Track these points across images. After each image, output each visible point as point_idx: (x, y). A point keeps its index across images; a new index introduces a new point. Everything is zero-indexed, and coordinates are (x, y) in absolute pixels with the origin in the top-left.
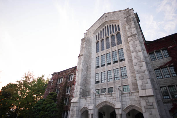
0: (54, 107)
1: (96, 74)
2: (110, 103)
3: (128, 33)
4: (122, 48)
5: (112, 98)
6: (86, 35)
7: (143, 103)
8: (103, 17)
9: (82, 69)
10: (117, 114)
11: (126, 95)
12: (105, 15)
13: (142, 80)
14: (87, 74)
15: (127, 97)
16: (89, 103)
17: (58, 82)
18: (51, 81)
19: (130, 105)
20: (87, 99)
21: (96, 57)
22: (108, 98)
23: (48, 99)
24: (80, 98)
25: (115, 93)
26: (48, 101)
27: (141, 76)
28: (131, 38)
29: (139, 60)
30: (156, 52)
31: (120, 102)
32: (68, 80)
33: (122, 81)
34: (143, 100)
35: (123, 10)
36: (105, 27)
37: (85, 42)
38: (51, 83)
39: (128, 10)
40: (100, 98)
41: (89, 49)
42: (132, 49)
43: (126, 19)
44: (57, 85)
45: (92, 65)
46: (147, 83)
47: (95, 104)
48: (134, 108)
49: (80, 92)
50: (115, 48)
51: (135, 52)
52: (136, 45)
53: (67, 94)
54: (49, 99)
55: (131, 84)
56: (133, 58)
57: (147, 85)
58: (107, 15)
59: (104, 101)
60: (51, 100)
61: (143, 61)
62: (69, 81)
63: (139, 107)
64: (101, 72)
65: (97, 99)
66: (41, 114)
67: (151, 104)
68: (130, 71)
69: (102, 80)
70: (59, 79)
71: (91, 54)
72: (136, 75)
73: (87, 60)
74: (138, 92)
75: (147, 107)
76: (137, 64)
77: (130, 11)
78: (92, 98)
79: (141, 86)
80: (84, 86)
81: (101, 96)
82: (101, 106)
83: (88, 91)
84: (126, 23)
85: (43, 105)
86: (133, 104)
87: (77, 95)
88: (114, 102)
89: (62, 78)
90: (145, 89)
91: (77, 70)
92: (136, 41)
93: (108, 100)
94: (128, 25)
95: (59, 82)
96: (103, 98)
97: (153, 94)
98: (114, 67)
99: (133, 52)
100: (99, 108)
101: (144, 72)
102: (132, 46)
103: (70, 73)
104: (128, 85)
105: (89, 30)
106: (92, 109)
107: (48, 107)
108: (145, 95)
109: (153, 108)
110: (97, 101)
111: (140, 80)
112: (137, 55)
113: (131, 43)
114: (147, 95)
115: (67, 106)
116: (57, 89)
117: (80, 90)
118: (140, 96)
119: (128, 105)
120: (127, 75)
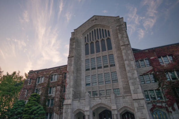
0: (41, 110)
1: (86, 76)
2: (105, 105)
3: (121, 42)
4: (113, 54)
5: (107, 101)
6: (74, 34)
7: (136, 105)
8: (92, 19)
9: (73, 71)
10: (113, 115)
11: (120, 98)
12: (95, 17)
13: (134, 85)
14: (77, 76)
15: (121, 100)
16: (84, 105)
17: (37, 82)
18: (27, 80)
19: (123, 106)
20: (81, 101)
21: (86, 60)
22: (103, 100)
23: (31, 101)
24: (73, 100)
25: (110, 96)
26: (32, 103)
27: (133, 82)
28: (124, 47)
29: (131, 68)
30: (140, 60)
31: (115, 103)
32: (50, 80)
33: (113, 85)
34: (136, 102)
35: (114, 17)
36: (95, 30)
37: (75, 43)
38: (28, 82)
39: (118, 18)
40: (94, 100)
41: (78, 51)
42: (125, 57)
43: (118, 28)
44: (36, 85)
45: (82, 67)
46: (138, 88)
47: (90, 106)
48: (126, 109)
49: (73, 94)
50: (106, 53)
51: (128, 60)
52: (129, 54)
53: (49, 95)
54: (33, 101)
55: (122, 88)
56: (126, 66)
57: (138, 90)
58: (97, 18)
59: (99, 103)
60: (35, 102)
61: (135, 69)
62: (52, 82)
63: (131, 108)
64: (92, 75)
65: (92, 101)
66: (25, 118)
67: (142, 105)
68: (121, 77)
69: (92, 83)
70: (38, 78)
71: (80, 55)
72: (129, 81)
73: (77, 62)
74: (131, 95)
75: (139, 108)
76: (130, 72)
77: (120, 20)
78: (87, 100)
79: (134, 91)
80: (75, 88)
81: (96, 99)
82: (96, 108)
83: (79, 93)
84: (119, 32)
85: (26, 108)
86: (126, 106)
87: (70, 98)
88: (108, 104)
89: (42, 77)
90: (137, 93)
91: (68, 72)
92: (128, 50)
93: (103, 102)
94: (121, 34)
95: (39, 82)
96: (98, 100)
97: (143, 98)
98: (105, 71)
99: (126, 60)
100: (94, 109)
101: (136, 79)
102: (125, 55)
103: (52, 73)
104: (119, 89)
105: (76, 29)
106: (88, 111)
107: (35, 110)
108: (137, 98)
109: (144, 109)
110: (91, 103)
111: (133, 85)
112: (129, 63)
113: (124, 52)
114: (139, 98)
115: (50, 108)
116: (36, 89)
117: (73, 92)
118: (133, 99)
119: (123, 107)
120: (117, 80)
